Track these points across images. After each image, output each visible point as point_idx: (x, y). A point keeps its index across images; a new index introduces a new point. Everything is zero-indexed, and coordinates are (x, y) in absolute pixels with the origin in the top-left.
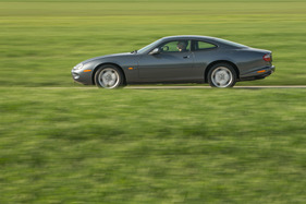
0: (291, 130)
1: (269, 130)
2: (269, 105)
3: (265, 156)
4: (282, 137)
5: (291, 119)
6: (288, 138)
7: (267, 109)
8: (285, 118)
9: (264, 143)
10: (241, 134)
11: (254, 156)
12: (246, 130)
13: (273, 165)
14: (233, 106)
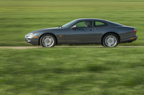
0: (43, 71)
1: (32, 71)
2: (31, 57)
3: (30, 85)
4: (39, 75)
5: (43, 64)
6: (42, 75)
7: (30, 59)
8: (40, 64)
9: (29, 78)
10: (16, 73)
11: (23, 85)
12: (19, 71)
13: (34, 90)
14: (11, 57)
